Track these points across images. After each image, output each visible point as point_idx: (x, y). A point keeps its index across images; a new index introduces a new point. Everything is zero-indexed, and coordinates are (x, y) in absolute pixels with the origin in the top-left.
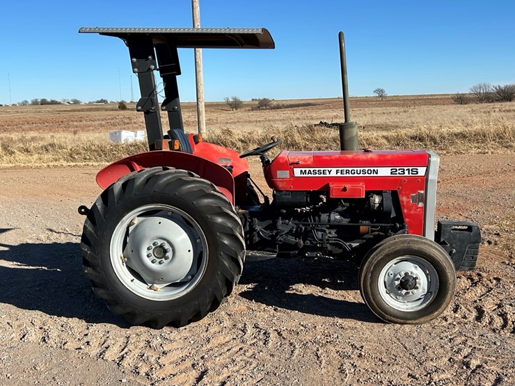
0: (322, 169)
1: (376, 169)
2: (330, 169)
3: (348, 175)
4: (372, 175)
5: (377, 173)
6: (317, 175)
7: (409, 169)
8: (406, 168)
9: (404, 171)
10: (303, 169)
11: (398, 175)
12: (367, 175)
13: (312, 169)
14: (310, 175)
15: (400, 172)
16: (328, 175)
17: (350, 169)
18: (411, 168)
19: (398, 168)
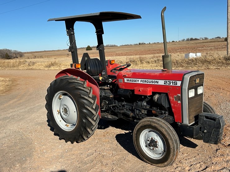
0: (135, 79)
1: (157, 81)
2: (138, 79)
3: (145, 83)
4: (156, 84)
5: (158, 83)
6: (133, 82)
7: (173, 82)
8: (171, 81)
9: (170, 83)
10: (128, 79)
11: (167, 85)
12: (153, 84)
13: (131, 79)
14: (130, 82)
15: (168, 83)
16: (137, 82)
17: (146, 80)
18: (174, 81)
19: (167, 81)
